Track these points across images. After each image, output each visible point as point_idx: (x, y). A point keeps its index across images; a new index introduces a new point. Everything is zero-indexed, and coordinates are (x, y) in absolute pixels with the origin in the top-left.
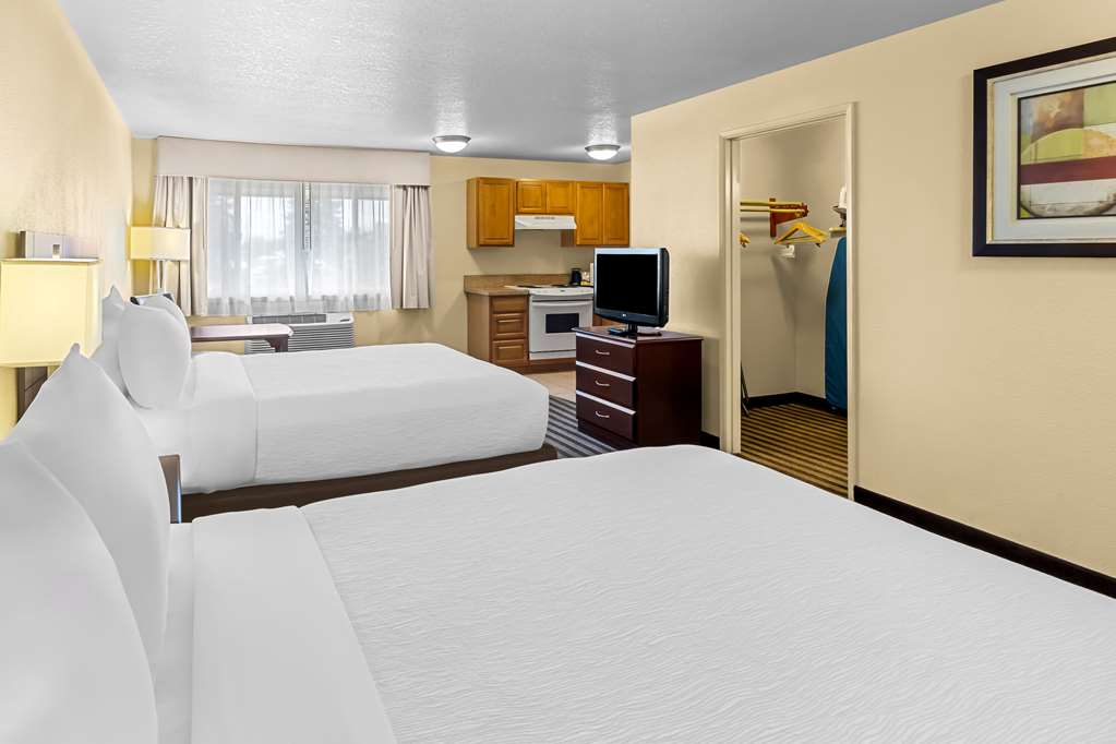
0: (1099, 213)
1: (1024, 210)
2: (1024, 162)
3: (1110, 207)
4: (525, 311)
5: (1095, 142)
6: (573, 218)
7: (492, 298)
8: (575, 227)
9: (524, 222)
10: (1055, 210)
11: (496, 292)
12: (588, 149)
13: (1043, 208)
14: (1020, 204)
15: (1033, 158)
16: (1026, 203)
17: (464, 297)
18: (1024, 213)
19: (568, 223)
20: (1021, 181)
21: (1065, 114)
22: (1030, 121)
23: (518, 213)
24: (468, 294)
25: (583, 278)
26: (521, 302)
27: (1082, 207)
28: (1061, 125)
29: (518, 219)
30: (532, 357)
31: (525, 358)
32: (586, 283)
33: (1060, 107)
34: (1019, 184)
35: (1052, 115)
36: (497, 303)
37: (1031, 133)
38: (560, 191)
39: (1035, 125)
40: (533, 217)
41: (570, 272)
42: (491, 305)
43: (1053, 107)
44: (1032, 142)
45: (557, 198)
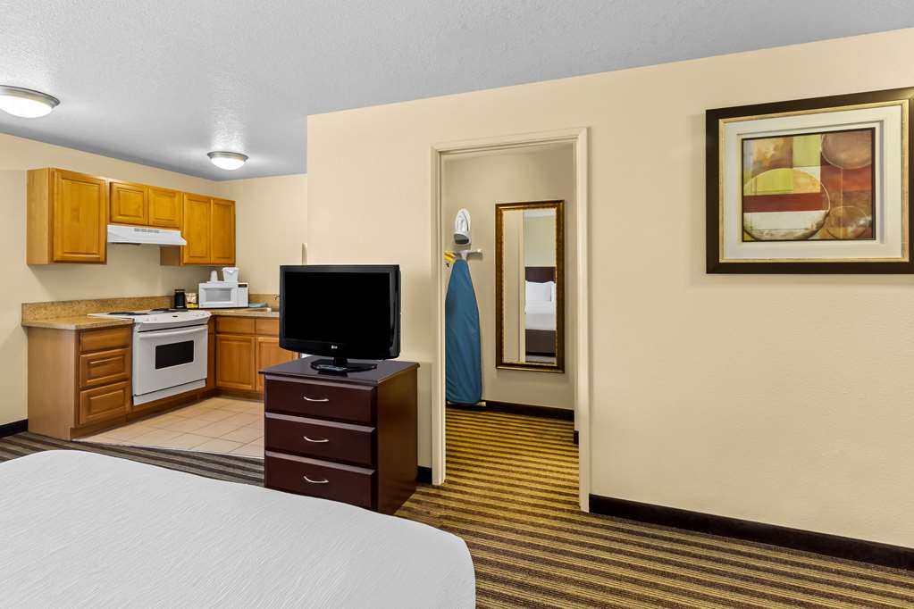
0: (805, 238)
1: (748, 235)
2: (747, 193)
3: (813, 233)
4: (127, 346)
5: (802, 180)
6: (179, 232)
7: (80, 333)
8: (184, 242)
9: (117, 233)
10: (772, 235)
11: (85, 324)
12: (210, 155)
13: (762, 233)
14: (744, 230)
15: (753, 190)
16: (748, 229)
17: (23, 335)
18: (747, 237)
19: (173, 238)
20: (744, 210)
21: (778, 155)
22: (751, 160)
23: (112, 221)
24: (29, 329)
25: (188, 299)
26: (122, 334)
27: (792, 233)
28: (775, 164)
29: (112, 228)
30: (137, 402)
31: (128, 405)
32: (192, 306)
33: (775, 149)
34: (743, 212)
35: (769, 156)
36: (86, 339)
37: (751, 169)
38: (165, 201)
39: (755, 163)
40: (132, 228)
41: (173, 294)
42: (78, 342)
43: (769, 149)
44: (753, 177)
45: (162, 209)
